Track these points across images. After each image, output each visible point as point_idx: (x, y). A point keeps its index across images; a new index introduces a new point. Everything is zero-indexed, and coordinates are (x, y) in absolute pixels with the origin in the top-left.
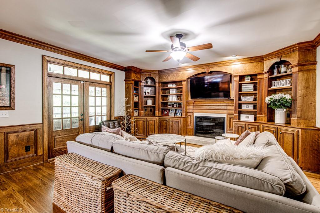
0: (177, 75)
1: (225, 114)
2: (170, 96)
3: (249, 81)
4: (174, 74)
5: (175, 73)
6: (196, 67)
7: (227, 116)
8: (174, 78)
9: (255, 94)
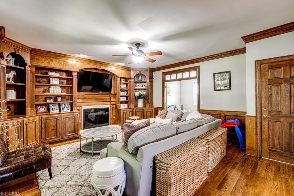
0: (64, 63)
1: (108, 104)
2: (52, 87)
3: (124, 82)
4: (60, 61)
5: (62, 60)
6: (89, 61)
7: (111, 106)
8: (59, 65)
9: (127, 91)
